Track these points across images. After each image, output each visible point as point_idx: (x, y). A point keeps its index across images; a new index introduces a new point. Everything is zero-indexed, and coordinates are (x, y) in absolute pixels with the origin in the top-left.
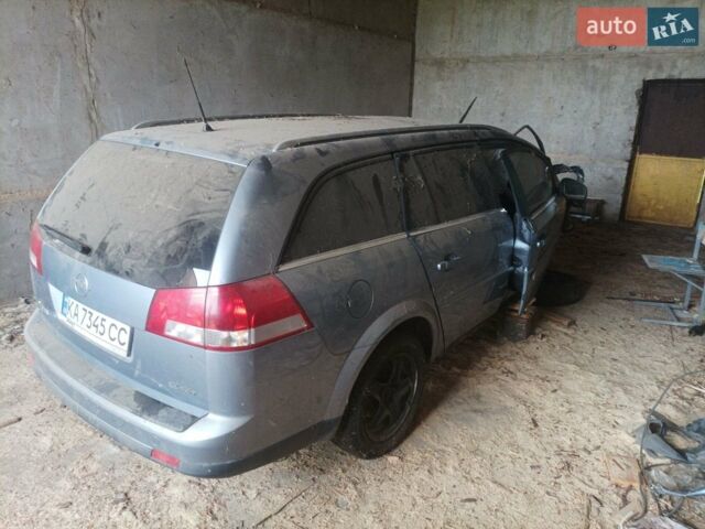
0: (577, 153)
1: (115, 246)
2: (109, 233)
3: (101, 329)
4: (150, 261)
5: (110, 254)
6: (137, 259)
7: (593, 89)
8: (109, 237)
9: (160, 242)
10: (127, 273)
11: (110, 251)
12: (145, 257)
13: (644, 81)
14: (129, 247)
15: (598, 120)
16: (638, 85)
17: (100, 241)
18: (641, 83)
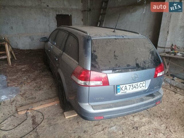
0: (46, 32)
1: (141, 63)
2: (136, 61)
3: (137, 87)
4: (151, 63)
5: (141, 66)
6: (148, 63)
7: (46, 16)
8: (137, 62)
9: (150, 58)
10: (148, 68)
11: (140, 65)
12: (149, 62)
13: (57, 15)
14: (144, 62)
15: (49, 24)
16: (55, 15)
17: (135, 64)
18: (56, 15)
